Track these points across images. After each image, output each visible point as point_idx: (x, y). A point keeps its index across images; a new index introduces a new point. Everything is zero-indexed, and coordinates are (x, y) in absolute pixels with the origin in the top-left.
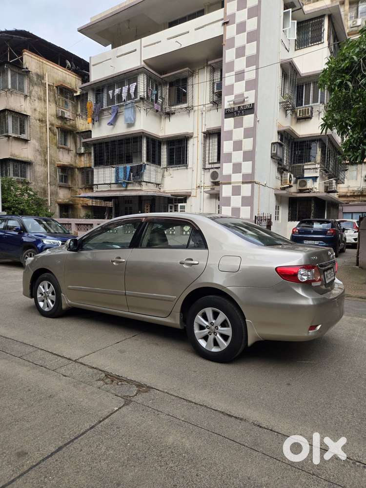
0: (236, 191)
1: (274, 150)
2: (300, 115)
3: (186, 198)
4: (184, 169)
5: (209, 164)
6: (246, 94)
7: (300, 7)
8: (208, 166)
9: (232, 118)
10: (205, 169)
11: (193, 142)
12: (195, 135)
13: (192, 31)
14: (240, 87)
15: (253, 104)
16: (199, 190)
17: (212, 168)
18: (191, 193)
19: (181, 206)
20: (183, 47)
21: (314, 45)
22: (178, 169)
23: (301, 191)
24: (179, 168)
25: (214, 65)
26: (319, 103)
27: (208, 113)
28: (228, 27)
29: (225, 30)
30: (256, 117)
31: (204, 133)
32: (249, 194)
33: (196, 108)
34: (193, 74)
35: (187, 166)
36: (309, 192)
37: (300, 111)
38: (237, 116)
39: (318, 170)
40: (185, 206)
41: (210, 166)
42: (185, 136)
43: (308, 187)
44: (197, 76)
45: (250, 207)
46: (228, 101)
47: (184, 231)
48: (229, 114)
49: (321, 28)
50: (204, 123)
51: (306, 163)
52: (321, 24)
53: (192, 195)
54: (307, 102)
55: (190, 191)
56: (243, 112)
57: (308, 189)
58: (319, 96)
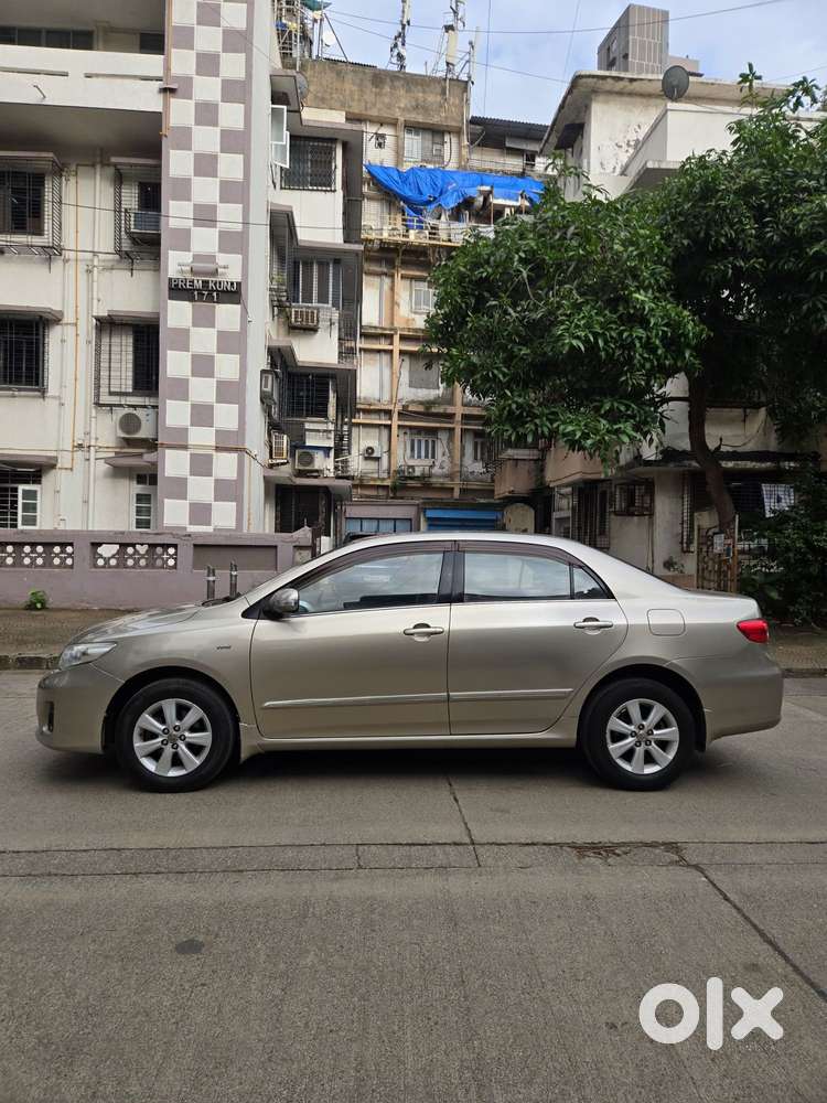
0: (201, 465)
1: (266, 386)
2: (296, 321)
3: (40, 471)
4: (34, 397)
5: (111, 394)
6: (222, 259)
7: (296, 108)
8: (105, 399)
9: (187, 303)
10: (98, 404)
11: (63, 334)
12: (69, 317)
13: (76, 73)
14: (205, 241)
15: (239, 284)
16: (79, 455)
17: (120, 406)
18: (56, 458)
19: (24, 491)
20: (47, 102)
21: (318, 190)
22: (14, 396)
23: (300, 474)
24: (16, 393)
25: (124, 170)
26: (330, 305)
27: (107, 274)
28: (174, 101)
29: (166, 105)
30: (245, 311)
31: (98, 319)
32: (232, 475)
33: (67, 254)
34: (62, 170)
35: (43, 392)
36: (316, 477)
37: (296, 312)
38: (201, 300)
39: (332, 436)
40: (35, 492)
41: (115, 400)
42: (41, 317)
43: (316, 467)
44: (73, 180)
45: (234, 504)
46: (176, 263)
47: (101, 556)
48: (178, 291)
49: (330, 163)
50: (95, 296)
51: (309, 419)
52: (330, 152)
53: (59, 465)
54: (308, 299)
55: (53, 454)
56: (215, 294)
57: (317, 471)
58: (331, 293)
